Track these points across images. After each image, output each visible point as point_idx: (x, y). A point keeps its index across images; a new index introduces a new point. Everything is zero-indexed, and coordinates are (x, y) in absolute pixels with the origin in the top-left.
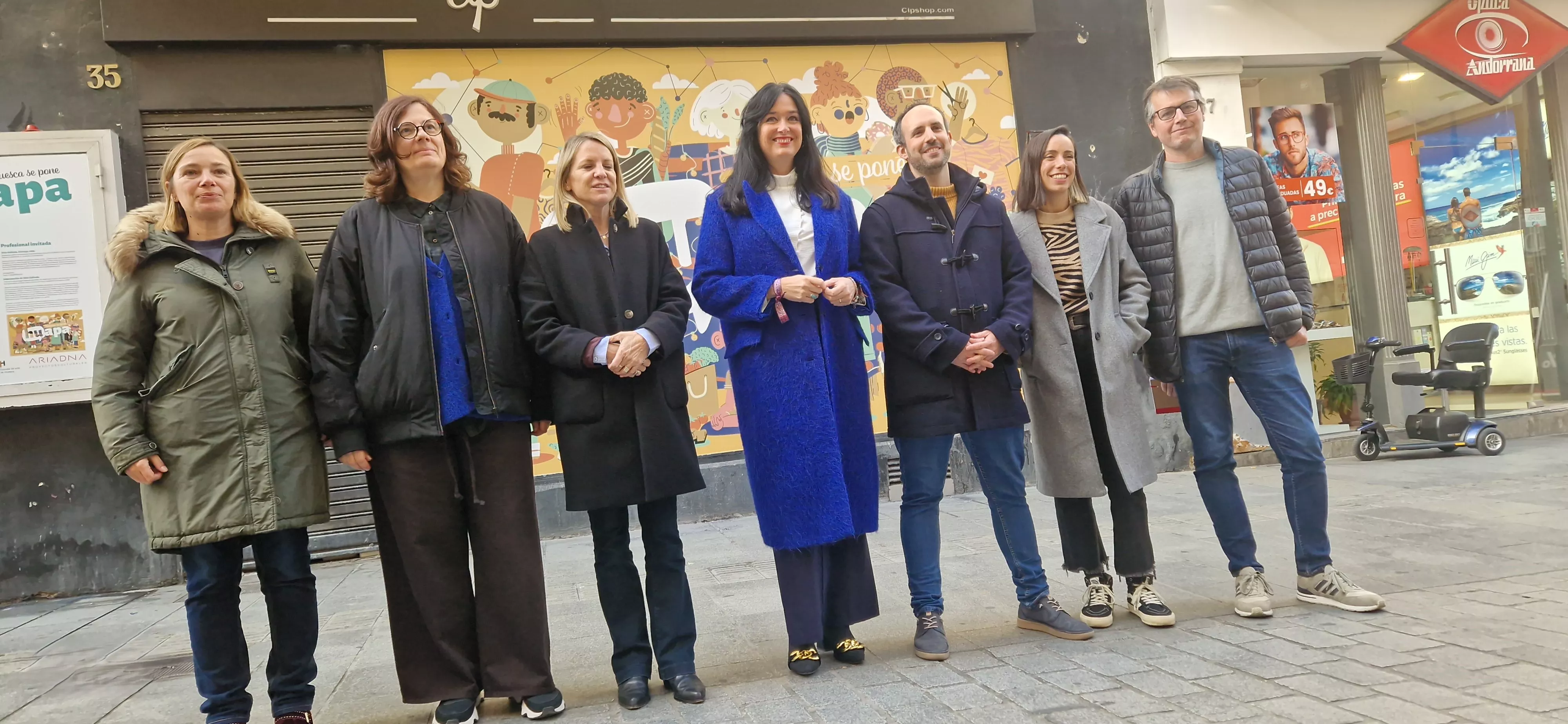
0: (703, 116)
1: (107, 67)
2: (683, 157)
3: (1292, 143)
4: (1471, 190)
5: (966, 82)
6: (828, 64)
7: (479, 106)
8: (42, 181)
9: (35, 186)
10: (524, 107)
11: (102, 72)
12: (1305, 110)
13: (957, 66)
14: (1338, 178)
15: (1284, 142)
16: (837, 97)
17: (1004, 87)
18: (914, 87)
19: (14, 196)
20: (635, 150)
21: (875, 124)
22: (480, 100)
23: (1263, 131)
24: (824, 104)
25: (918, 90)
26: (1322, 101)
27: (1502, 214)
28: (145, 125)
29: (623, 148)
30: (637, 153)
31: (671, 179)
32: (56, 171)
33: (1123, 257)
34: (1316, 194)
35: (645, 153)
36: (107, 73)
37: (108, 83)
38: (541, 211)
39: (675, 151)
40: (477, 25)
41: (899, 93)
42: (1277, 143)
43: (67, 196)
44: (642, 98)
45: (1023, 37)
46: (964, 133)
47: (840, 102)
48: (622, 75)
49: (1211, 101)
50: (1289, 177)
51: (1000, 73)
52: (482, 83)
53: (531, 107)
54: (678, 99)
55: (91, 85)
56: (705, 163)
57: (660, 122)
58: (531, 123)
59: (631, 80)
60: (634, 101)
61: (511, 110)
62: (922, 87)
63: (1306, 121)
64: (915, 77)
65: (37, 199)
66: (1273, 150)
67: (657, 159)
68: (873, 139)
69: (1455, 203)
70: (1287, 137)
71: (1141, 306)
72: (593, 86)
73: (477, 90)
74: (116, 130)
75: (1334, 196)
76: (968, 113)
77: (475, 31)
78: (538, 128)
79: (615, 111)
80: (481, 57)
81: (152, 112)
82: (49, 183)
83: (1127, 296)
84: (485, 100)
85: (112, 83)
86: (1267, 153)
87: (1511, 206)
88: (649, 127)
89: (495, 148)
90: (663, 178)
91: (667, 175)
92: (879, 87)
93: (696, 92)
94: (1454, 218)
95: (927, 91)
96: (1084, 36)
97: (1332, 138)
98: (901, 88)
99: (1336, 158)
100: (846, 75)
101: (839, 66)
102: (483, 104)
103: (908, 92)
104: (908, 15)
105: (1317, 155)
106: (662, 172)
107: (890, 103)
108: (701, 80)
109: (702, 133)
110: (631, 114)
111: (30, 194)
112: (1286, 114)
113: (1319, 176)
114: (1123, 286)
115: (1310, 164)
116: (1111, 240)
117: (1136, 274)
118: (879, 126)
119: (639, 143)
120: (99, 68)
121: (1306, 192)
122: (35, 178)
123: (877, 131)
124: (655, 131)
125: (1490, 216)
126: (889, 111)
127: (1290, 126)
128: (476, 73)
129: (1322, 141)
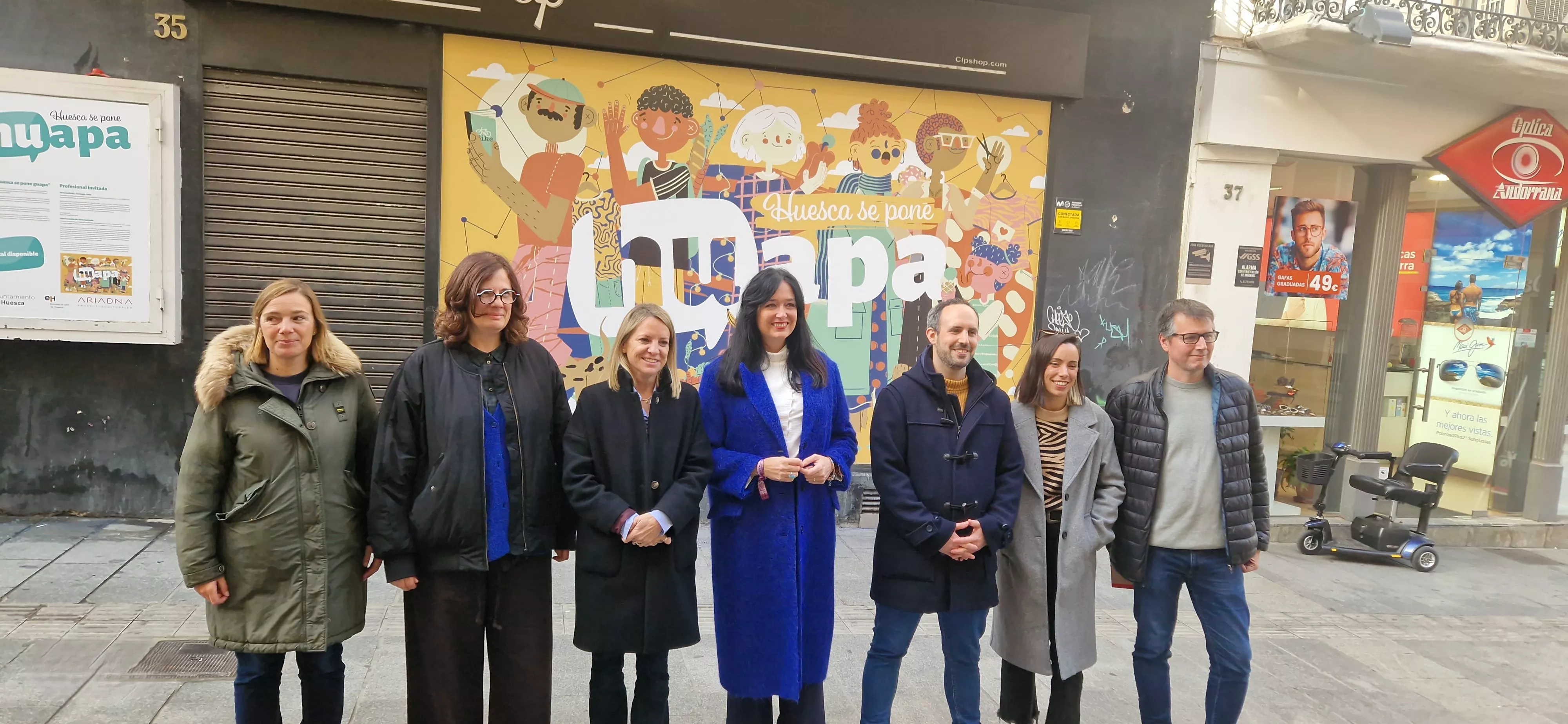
0: (744, 139)
1: (175, 17)
2: (719, 177)
3: (1309, 236)
4: (1478, 278)
5: (1007, 138)
6: (874, 102)
7: (530, 101)
8: (103, 127)
9: (96, 131)
10: (573, 107)
11: (169, 22)
12: (1329, 205)
13: (999, 119)
14: (1345, 276)
15: (1301, 234)
16: (877, 136)
17: (1041, 147)
18: (954, 136)
19: (76, 138)
20: (674, 164)
21: (909, 168)
22: (532, 95)
23: (1284, 220)
24: (863, 142)
25: (957, 139)
26: (1348, 197)
27: (1501, 308)
28: (205, 79)
29: (662, 161)
30: (675, 167)
31: (704, 197)
32: (117, 119)
33: (1105, 461)
34: (1321, 289)
35: (683, 168)
36: (174, 23)
37: (174, 34)
38: (575, 213)
39: (712, 170)
40: (538, 23)
41: (938, 140)
42: (1294, 234)
43: (127, 146)
44: (688, 113)
45: (1068, 101)
46: (993, 188)
47: (879, 142)
48: (672, 87)
49: (1240, 188)
50: (1298, 269)
51: (1040, 133)
52: (536, 79)
53: (580, 109)
54: (723, 118)
55: (157, 33)
56: (739, 186)
57: (702, 141)
58: (577, 125)
59: (680, 94)
60: (680, 116)
61: (559, 109)
62: (961, 137)
63: (1328, 216)
64: (956, 125)
65: (98, 144)
66: (1289, 240)
67: (693, 176)
68: (904, 183)
69: (1458, 287)
70: (1306, 229)
71: (1111, 509)
72: (642, 96)
73: (529, 86)
74: (178, 82)
75: (1337, 293)
76: (1001, 168)
77: (536, 29)
78: (584, 130)
79: (660, 123)
80: (538, 53)
81: (214, 68)
82: (110, 130)
83: (1101, 497)
84: (536, 96)
85: (179, 34)
86: (1282, 243)
87: (1511, 303)
88: (690, 143)
89: (539, 145)
90: (696, 195)
91: (700, 193)
92: (920, 132)
93: (741, 114)
94: (1454, 300)
95: (966, 141)
96: (1129, 106)
97: (1349, 236)
98: (941, 135)
99: (1347, 257)
100: (890, 116)
101: (884, 105)
102: (534, 101)
103: (947, 140)
104: (961, 64)
105: (1330, 250)
106: (696, 189)
107: (927, 149)
108: (748, 102)
109: (741, 156)
110: (675, 128)
111: (91, 138)
112: (1309, 207)
113: (1327, 272)
114: (1101, 485)
115: (1322, 259)
116: (1097, 443)
117: (1114, 476)
118: (912, 170)
119: (678, 158)
120: (166, 17)
121: (1312, 285)
122: (97, 124)
123: (909, 174)
124: (696, 147)
125: (1490, 309)
126: (926, 158)
127: (1311, 219)
128: (532, 68)
129: (1338, 238)
